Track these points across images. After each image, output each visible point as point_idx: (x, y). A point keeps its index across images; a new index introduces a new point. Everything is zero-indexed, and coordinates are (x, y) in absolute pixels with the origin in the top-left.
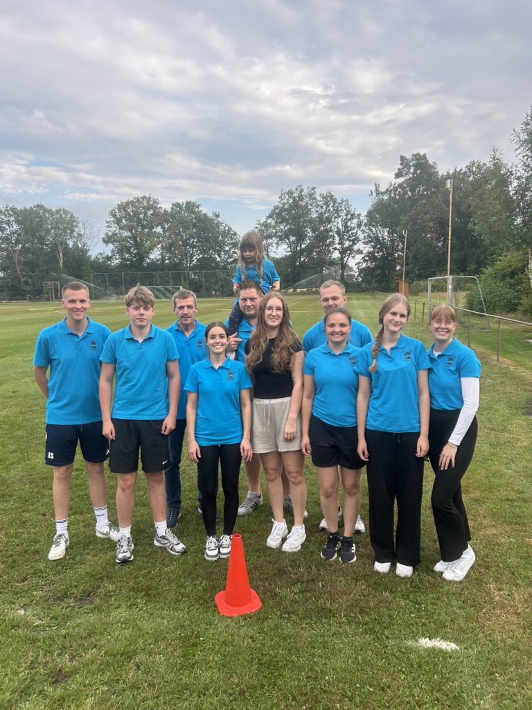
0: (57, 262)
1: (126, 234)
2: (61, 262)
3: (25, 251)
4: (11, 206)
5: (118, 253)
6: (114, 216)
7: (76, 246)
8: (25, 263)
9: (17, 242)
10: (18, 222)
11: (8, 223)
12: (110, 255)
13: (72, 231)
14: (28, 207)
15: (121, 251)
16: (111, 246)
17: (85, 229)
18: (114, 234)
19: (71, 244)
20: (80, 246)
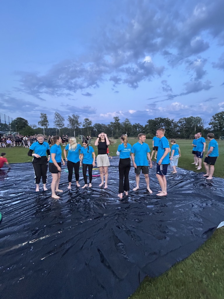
0: (194, 130)
1: (217, 122)
2: (195, 130)
3: (186, 127)
4: (184, 117)
5: (213, 127)
6: (214, 117)
7: (200, 126)
8: (186, 130)
9: (185, 125)
10: (185, 121)
11: (183, 121)
12: (210, 128)
13: (200, 122)
14: (189, 117)
15: (214, 127)
16: (211, 125)
17: (203, 121)
18: (213, 122)
19: (199, 125)
20: (201, 126)
